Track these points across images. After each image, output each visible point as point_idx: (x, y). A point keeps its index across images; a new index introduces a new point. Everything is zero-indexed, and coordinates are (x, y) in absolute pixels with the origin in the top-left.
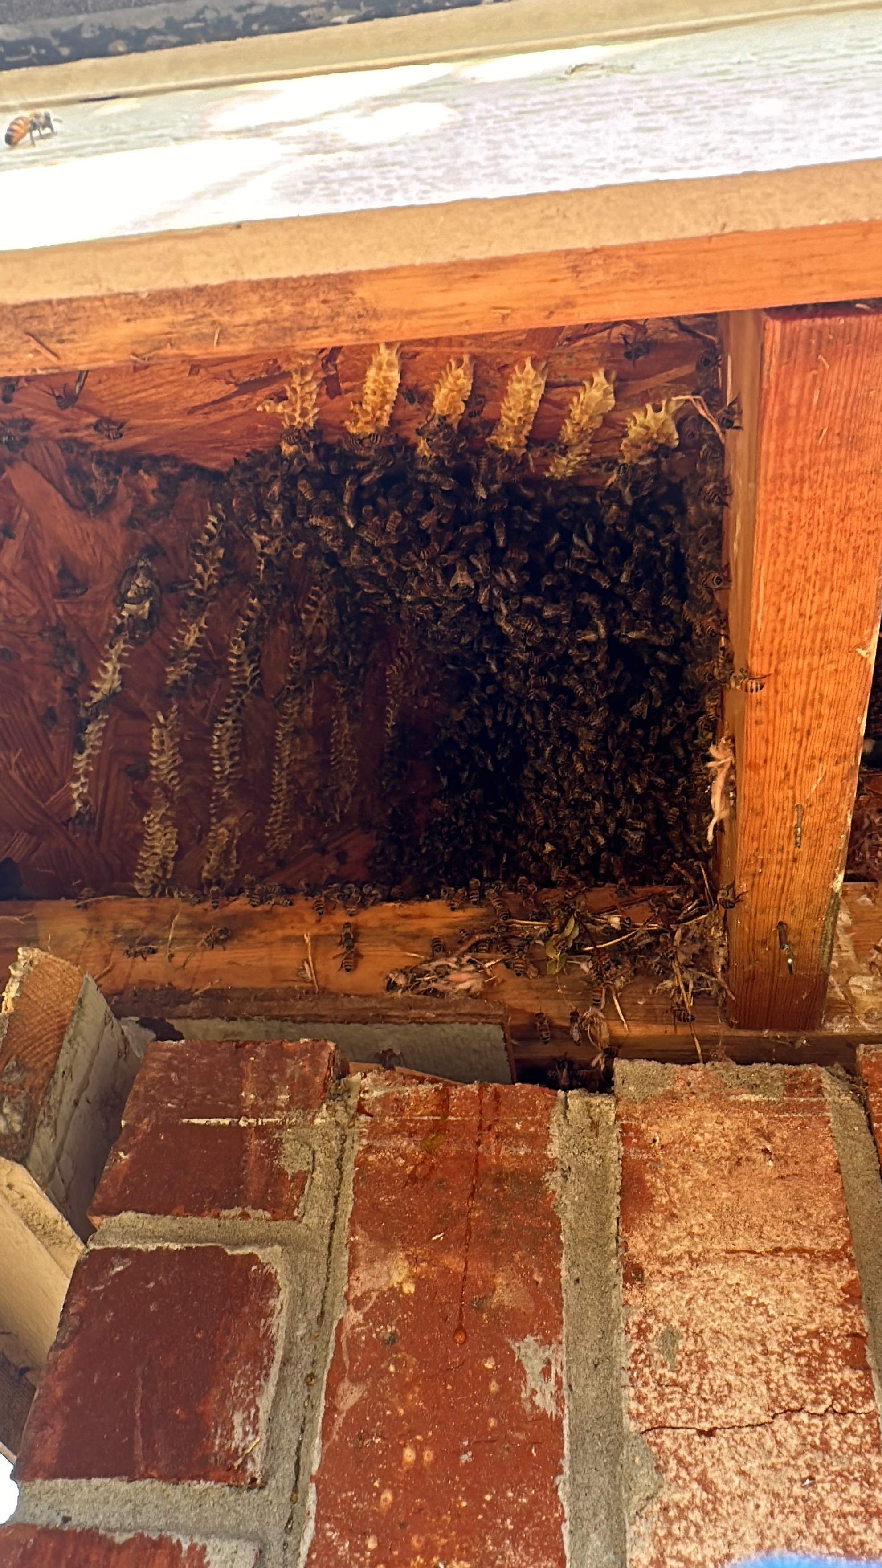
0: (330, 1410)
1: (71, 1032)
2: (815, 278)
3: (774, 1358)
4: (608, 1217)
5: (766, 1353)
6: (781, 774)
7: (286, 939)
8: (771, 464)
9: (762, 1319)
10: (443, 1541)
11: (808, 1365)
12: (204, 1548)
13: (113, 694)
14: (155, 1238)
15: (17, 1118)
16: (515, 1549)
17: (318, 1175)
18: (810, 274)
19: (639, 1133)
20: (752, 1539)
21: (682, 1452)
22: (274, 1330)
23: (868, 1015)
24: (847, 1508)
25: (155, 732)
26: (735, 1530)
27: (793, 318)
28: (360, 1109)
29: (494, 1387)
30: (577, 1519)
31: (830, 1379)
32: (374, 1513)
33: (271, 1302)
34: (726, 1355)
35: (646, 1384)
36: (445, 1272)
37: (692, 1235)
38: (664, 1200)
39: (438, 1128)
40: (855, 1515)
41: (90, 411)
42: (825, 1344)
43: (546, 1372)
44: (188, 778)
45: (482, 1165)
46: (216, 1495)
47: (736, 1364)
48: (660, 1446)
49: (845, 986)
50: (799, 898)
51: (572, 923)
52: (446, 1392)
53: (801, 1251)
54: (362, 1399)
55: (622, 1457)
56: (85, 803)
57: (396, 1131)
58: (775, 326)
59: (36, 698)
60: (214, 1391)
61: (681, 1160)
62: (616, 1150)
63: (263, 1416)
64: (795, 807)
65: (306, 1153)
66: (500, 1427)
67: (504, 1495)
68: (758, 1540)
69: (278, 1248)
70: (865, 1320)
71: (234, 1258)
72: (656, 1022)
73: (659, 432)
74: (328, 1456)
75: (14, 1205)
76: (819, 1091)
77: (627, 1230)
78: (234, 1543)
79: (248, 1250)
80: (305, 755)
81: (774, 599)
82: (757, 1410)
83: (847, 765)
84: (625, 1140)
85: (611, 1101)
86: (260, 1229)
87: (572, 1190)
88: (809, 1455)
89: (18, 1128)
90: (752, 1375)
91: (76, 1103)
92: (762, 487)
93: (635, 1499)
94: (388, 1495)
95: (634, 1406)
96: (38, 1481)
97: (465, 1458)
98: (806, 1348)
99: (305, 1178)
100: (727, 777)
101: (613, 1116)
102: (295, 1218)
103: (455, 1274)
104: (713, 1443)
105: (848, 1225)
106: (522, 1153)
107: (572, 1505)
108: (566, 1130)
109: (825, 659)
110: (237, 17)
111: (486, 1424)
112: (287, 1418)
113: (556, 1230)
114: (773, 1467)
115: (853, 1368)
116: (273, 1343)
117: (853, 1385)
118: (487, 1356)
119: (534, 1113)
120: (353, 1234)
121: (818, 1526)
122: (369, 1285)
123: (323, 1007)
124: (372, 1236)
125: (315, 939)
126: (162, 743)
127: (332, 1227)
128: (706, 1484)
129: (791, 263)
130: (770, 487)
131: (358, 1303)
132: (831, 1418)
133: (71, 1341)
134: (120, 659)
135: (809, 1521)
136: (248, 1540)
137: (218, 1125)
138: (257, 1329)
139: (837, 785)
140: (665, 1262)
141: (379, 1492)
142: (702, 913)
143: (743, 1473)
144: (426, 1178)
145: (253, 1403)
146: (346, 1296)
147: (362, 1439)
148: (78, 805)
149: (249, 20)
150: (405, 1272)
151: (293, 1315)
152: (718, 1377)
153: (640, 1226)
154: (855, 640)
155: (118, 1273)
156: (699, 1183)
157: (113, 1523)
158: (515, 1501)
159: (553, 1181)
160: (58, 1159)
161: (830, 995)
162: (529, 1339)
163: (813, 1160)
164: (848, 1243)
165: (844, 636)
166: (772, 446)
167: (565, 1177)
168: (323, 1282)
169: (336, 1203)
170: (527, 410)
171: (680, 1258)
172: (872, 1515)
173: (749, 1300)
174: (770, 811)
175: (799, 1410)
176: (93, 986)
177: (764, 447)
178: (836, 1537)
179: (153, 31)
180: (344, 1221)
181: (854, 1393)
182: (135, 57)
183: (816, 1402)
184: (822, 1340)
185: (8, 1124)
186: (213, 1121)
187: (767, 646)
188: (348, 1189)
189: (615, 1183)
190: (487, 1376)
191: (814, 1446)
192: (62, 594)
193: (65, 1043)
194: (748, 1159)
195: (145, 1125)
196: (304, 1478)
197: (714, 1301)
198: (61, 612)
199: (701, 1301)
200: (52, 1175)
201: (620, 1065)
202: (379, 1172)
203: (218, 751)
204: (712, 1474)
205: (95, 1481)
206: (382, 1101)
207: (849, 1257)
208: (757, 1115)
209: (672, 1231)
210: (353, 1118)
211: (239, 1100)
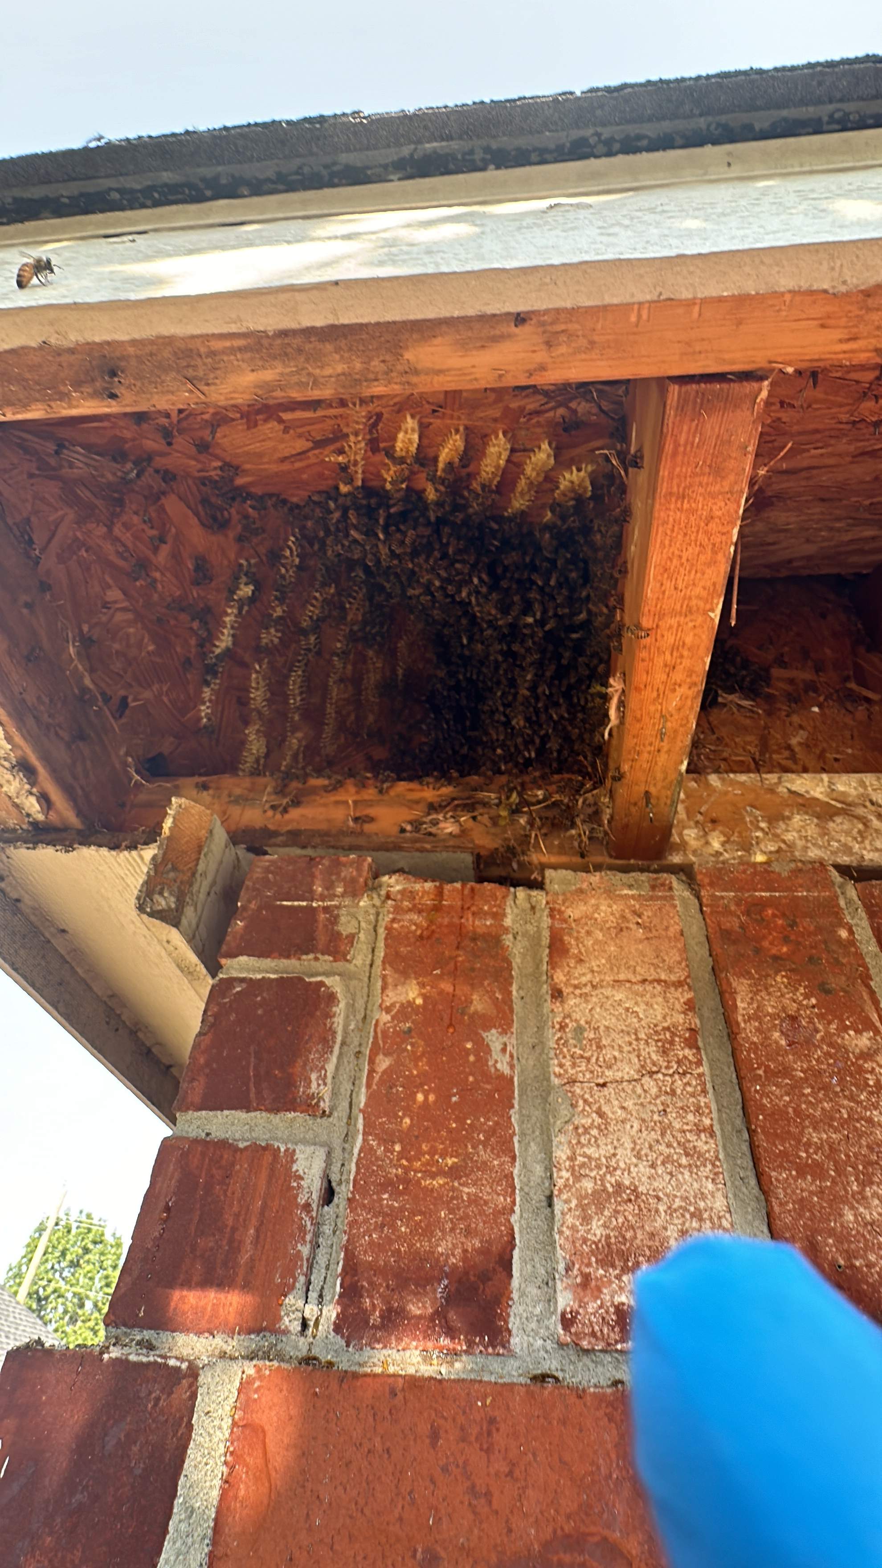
0: (371, 1072)
1: (206, 849)
2: (703, 355)
3: (642, 1042)
4: (541, 961)
5: (637, 1039)
6: (655, 694)
7: (337, 803)
8: (665, 484)
9: (635, 1020)
10: (441, 1146)
11: (663, 1046)
12: (294, 1151)
13: (228, 649)
14: (260, 971)
15: (173, 899)
16: (485, 1151)
17: (362, 936)
18: (700, 352)
19: (560, 912)
20: (629, 1145)
21: (587, 1096)
22: (335, 1025)
23: (694, 852)
24: (686, 1127)
25: (254, 676)
26: (618, 1140)
27: (686, 383)
28: (388, 897)
29: (472, 1058)
30: (523, 1134)
31: (676, 1055)
32: (399, 1131)
33: (334, 1009)
34: (613, 1040)
35: (564, 1057)
36: (441, 993)
37: (593, 971)
38: (576, 952)
39: (437, 908)
40: (691, 1131)
41: (217, 458)
42: (673, 1034)
43: (504, 1050)
44: (274, 707)
45: (464, 931)
46: (300, 1120)
47: (620, 1046)
48: (573, 1093)
49: (681, 835)
50: (659, 775)
51: (514, 795)
52: (442, 1062)
53: (659, 981)
54: (391, 1065)
55: (551, 1099)
56: (209, 719)
57: (410, 910)
58: (674, 390)
59: (178, 649)
60: (299, 1060)
61: (586, 928)
62: (546, 922)
63: (329, 1075)
64: (662, 716)
65: (354, 923)
66: (476, 1081)
67: (479, 1120)
68: (632, 1145)
69: (337, 978)
70: (698, 1021)
71: (310, 983)
72: (565, 854)
73: (579, 486)
74: (370, 1097)
75: (170, 955)
76: (671, 889)
77: (553, 968)
78: (312, 1148)
79: (319, 979)
80: (346, 696)
81: (659, 578)
82: (632, 1072)
83: (696, 689)
84: (552, 916)
85: (543, 893)
86: (326, 967)
87: (519, 945)
88: (663, 1098)
89: (173, 906)
90: (629, 1052)
91: (209, 894)
92: (658, 501)
93: (559, 1122)
94: (407, 1121)
95: (557, 1069)
96: (190, 1112)
97: (454, 1099)
98: (662, 1037)
99: (354, 937)
100: (620, 698)
101: (544, 902)
102: (347, 961)
103: (448, 994)
104: (606, 1091)
105: (687, 966)
106: (488, 923)
107: (520, 1126)
108: (515, 910)
109: (688, 619)
110: (325, 172)
111: (467, 1080)
112: (344, 1077)
113: (510, 968)
114: (642, 1104)
115: (690, 1048)
116: (335, 1032)
117: (690, 1058)
118: (468, 1041)
119: (496, 900)
120: (384, 969)
121: (668, 1137)
122: (394, 999)
123: (361, 841)
124: (396, 970)
125: (355, 802)
126: (258, 683)
127: (371, 966)
128: (600, 1114)
129: (688, 344)
130: (663, 500)
131: (388, 1010)
132: (677, 1077)
133: (209, 1031)
134: (232, 627)
135: (663, 1134)
136: (321, 1146)
137: (300, 907)
138: (325, 1025)
139: (689, 703)
140: (576, 987)
141: (402, 1118)
142: (595, 788)
143: (623, 1108)
144: (429, 938)
145: (323, 1068)
146: (380, 1006)
147: (391, 1088)
148: (205, 720)
149: (333, 175)
150: (416, 992)
151: (347, 1017)
152: (608, 1053)
153: (561, 967)
154: (708, 606)
155: (238, 992)
156: (597, 942)
157: (237, 1136)
158: (485, 1123)
159: (508, 940)
160: (198, 927)
161: (672, 839)
162: (494, 1031)
163: (667, 929)
164: (688, 977)
165: (701, 604)
166: (666, 473)
167: (515, 938)
168: (365, 998)
169: (373, 951)
170: (497, 467)
171: (585, 985)
172: (700, 1131)
173: (627, 1009)
174: (646, 719)
175: (657, 1072)
176: (218, 823)
177: (661, 473)
178: (679, 1143)
179: (268, 180)
180: (378, 962)
181: (690, 1062)
182: (255, 199)
183: (667, 1068)
184: (672, 1032)
185: (167, 903)
186: (296, 903)
187: (653, 609)
188: (381, 944)
189: (545, 941)
190: (468, 1052)
191: (666, 1093)
192: (196, 583)
193: (202, 856)
194: (627, 928)
195: (253, 906)
196: (355, 1111)
197: (606, 1010)
198: (195, 595)
199: (598, 1010)
200: (194, 936)
201: (549, 873)
202: (400, 933)
203: (293, 690)
204: (605, 1109)
205: (226, 1112)
206: (402, 892)
207: (688, 984)
208: (632, 902)
209: (580, 969)
210: (384, 902)
211: (311, 891)
